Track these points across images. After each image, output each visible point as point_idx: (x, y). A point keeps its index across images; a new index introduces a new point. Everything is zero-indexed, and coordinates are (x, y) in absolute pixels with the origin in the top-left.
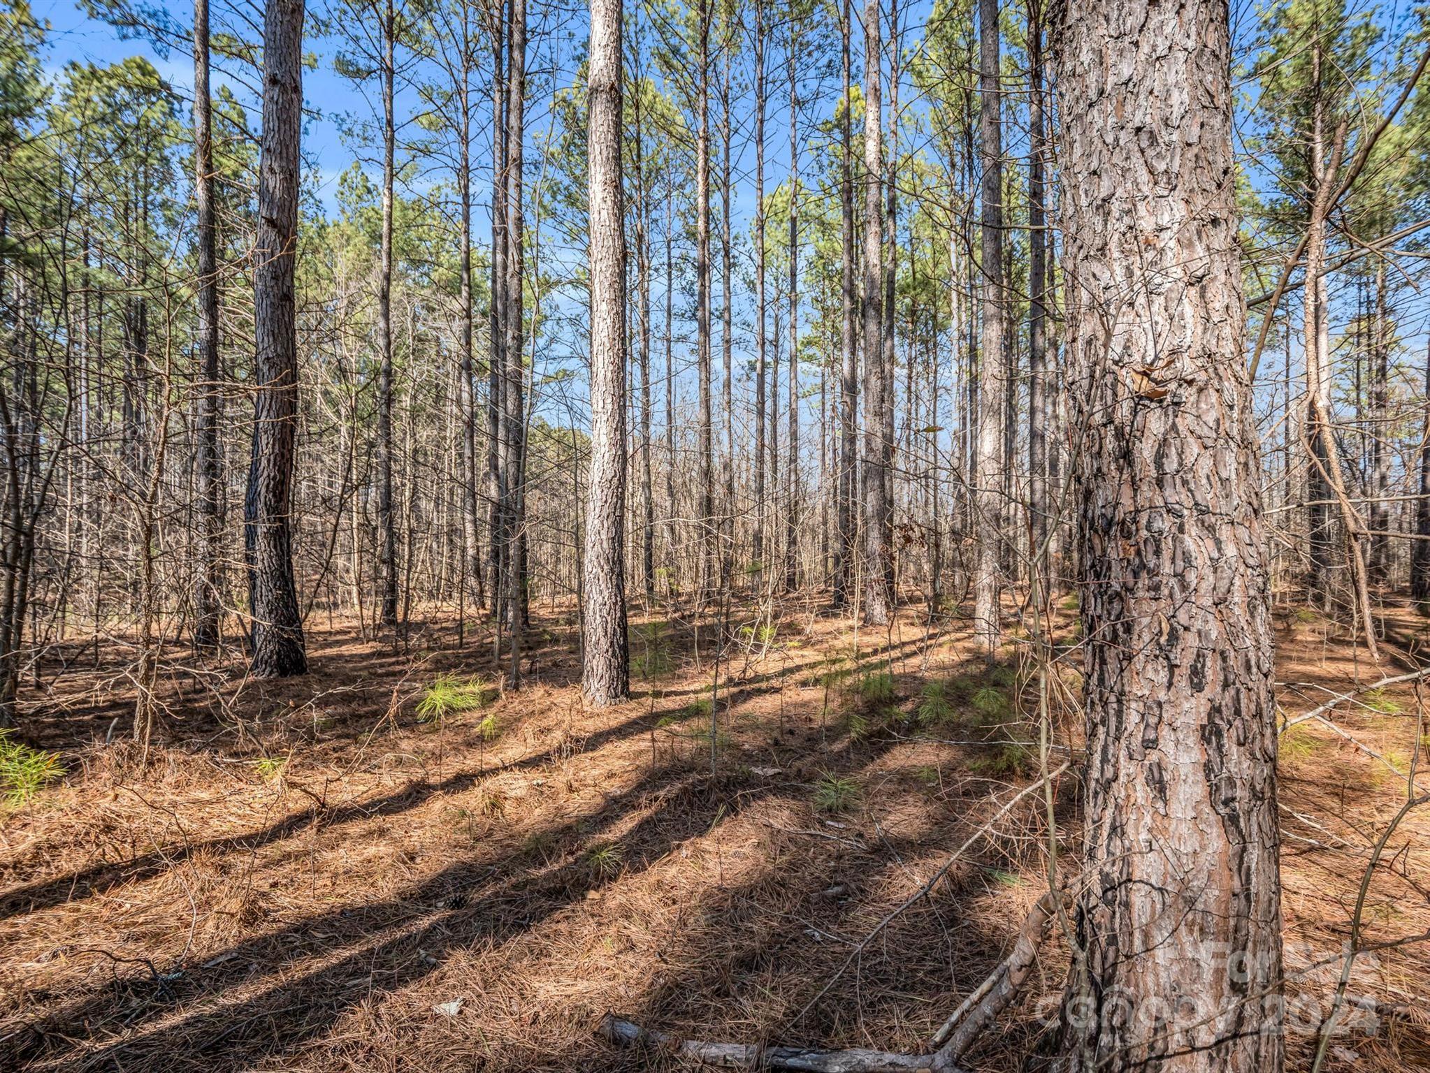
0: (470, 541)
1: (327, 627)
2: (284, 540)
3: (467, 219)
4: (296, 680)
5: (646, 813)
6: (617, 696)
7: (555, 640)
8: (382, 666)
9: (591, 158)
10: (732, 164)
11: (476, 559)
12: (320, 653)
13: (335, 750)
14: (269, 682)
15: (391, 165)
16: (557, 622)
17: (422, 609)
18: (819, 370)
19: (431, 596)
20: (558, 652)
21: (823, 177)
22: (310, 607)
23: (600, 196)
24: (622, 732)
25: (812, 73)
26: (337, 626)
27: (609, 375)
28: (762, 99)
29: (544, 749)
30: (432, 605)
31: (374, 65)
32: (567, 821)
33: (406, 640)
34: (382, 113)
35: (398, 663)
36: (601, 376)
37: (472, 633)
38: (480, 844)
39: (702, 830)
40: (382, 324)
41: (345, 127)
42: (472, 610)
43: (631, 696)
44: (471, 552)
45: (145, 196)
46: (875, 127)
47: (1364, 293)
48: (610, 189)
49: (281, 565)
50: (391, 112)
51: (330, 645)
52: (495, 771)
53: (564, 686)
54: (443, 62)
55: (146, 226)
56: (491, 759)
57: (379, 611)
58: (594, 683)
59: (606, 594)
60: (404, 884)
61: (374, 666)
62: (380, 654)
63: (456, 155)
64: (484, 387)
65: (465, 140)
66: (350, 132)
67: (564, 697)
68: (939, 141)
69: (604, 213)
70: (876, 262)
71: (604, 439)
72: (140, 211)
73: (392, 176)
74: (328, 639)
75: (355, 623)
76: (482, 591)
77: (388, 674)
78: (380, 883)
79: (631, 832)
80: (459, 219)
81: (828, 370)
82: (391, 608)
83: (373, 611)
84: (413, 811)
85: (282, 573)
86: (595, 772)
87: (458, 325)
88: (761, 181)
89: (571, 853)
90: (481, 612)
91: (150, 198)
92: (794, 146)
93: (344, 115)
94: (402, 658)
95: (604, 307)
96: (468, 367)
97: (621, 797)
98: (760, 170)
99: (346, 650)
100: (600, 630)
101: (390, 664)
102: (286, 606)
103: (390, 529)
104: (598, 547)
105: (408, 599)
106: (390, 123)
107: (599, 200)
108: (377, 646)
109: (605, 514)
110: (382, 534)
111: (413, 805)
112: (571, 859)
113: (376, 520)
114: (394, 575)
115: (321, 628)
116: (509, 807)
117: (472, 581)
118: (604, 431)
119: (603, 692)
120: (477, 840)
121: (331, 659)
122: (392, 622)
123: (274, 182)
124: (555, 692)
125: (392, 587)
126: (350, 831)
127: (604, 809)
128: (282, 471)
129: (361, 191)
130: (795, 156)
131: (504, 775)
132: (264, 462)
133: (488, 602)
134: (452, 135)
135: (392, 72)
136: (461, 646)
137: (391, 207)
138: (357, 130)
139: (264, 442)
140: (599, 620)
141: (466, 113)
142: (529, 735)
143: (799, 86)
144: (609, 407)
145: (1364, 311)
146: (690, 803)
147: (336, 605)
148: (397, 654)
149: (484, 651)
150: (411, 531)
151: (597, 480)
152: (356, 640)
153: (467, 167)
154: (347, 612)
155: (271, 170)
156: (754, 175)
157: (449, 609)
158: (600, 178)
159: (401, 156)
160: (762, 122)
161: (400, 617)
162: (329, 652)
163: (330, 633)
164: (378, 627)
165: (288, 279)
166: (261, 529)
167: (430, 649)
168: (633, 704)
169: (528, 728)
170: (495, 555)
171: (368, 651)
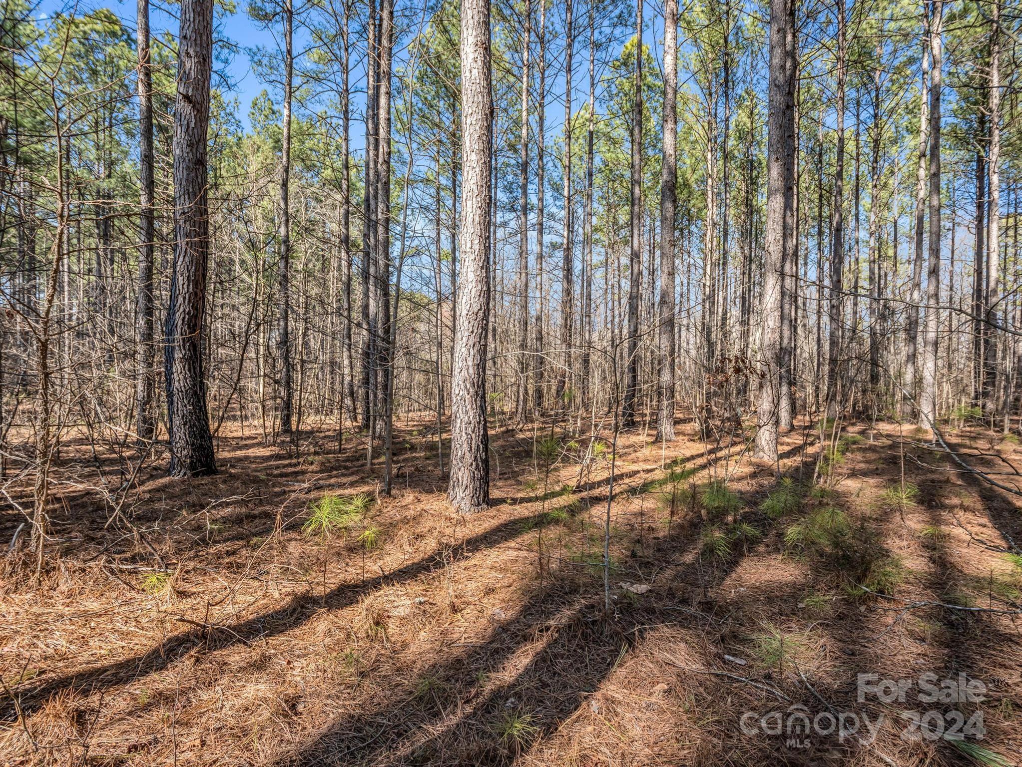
0: (347, 371)
1: (240, 434)
2: (197, 365)
3: (346, 129)
4: (206, 480)
5: (540, 645)
6: (479, 504)
7: (413, 448)
8: (277, 467)
9: (463, 23)
10: (547, 88)
11: (351, 386)
12: (232, 454)
13: (228, 554)
14: (183, 482)
15: (290, 85)
16: (410, 433)
17: (311, 421)
18: (603, 250)
19: (317, 412)
20: (417, 458)
21: (612, 103)
22: (222, 419)
23: (471, 56)
24: (490, 539)
25: (606, 22)
26: (247, 433)
27: (477, 219)
28: (571, 38)
29: (419, 557)
30: (318, 418)
31: (278, 9)
32: (456, 652)
33: (297, 446)
34: (284, 48)
35: (290, 465)
36: (470, 219)
37: (348, 440)
38: (366, 682)
39: (603, 671)
40: (282, 205)
41: (256, 59)
42: (348, 423)
43: (493, 503)
44: (347, 379)
45: (111, 113)
46: (672, 45)
47: (1013, 196)
48: (482, 51)
49: (194, 385)
50: (290, 44)
51: (240, 448)
52: (376, 583)
53: (430, 492)
54: (330, 10)
55: (111, 136)
56: (374, 567)
57: (278, 422)
58: (460, 493)
59: (471, 414)
60: (284, 748)
61: (271, 468)
62: (278, 457)
63: (339, 80)
64: (358, 259)
65: (346, 70)
66: (260, 63)
67: (433, 504)
68: (701, 77)
69: (475, 72)
70: (672, 152)
71: (471, 276)
72: (107, 124)
73: (290, 93)
74: (241, 443)
75: (261, 431)
76: (355, 409)
77: (282, 475)
78: (256, 745)
79: (527, 670)
80: (341, 130)
81: (610, 251)
82: (287, 421)
83: (273, 422)
84: (297, 631)
85: (195, 392)
86: (472, 585)
87: (339, 212)
88: (569, 101)
89: (468, 701)
90: (354, 424)
91: (114, 115)
92: (592, 78)
93: (255, 49)
94: (294, 461)
95: (474, 157)
96: (346, 241)
97: (509, 623)
98: (568, 94)
99: (251, 452)
100: (465, 445)
101: (285, 466)
102: (198, 419)
103: (286, 358)
104: (464, 373)
105: (300, 414)
106: (289, 52)
107: (470, 60)
108: (276, 450)
109: (471, 343)
110: (280, 364)
111: (297, 623)
112: (469, 709)
113: (275, 352)
114: (290, 396)
115: (235, 434)
116: (393, 627)
117: (348, 401)
118: (471, 269)
119: (467, 501)
120: (363, 675)
121: (240, 460)
122: (287, 430)
123: (190, 64)
124: (423, 497)
125: (288, 405)
126: (231, 659)
127: (494, 638)
128: (195, 308)
129: (267, 112)
130: (593, 85)
131: (386, 590)
132: (180, 299)
133: (360, 417)
134: (336, 67)
135: (291, 13)
136: (340, 451)
137: (290, 116)
138: (265, 61)
139: (181, 283)
140: (464, 436)
141: (347, 50)
142: (405, 541)
143: (596, 32)
144: (477, 247)
145: (1012, 210)
146: (585, 636)
147: (246, 418)
148: (290, 456)
149: (359, 456)
150: (303, 362)
151: (464, 313)
152: (259, 444)
153: (347, 90)
154: (256, 423)
155: (188, 54)
156: (564, 97)
157: (331, 421)
158: (471, 40)
159: (297, 81)
160: (570, 56)
161: (294, 428)
162: (240, 453)
163: (242, 438)
164: (277, 435)
165: (201, 147)
166: (178, 355)
167: (316, 453)
168: (493, 511)
169: (404, 534)
170: (366, 381)
171: (268, 454)
